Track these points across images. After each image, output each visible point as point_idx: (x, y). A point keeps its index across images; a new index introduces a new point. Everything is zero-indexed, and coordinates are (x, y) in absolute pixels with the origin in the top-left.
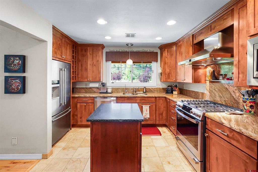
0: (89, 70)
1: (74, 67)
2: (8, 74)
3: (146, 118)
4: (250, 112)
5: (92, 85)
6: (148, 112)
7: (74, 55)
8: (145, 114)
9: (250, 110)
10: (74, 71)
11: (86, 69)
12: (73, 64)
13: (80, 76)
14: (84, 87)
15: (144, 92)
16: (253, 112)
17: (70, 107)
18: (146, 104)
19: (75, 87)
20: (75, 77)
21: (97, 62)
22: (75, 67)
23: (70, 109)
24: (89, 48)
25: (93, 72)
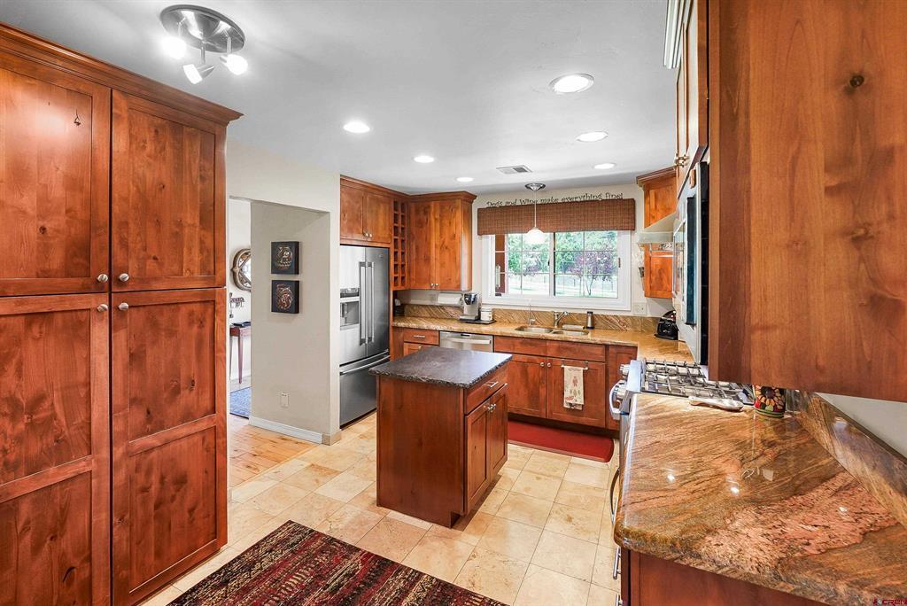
0: (433, 261)
1: (399, 254)
2: (276, 277)
3: (576, 405)
4: (763, 406)
5: (444, 299)
6: (580, 387)
7: (399, 224)
8: (571, 392)
9: (763, 401)
10: (400, 263)
11: (427, 260)
12: (396, 247)
13: (413, 276)
14: (428, 302)
15: (588, 328)
16: (769, 408)
17: (387, 351)
18: (574, 362)
19: (406, 302)
20: (403, 278)
21: (452, 239)
22: (403, 253)
23: (388, 354)
24: (432, 204)
25: (442, 265)
